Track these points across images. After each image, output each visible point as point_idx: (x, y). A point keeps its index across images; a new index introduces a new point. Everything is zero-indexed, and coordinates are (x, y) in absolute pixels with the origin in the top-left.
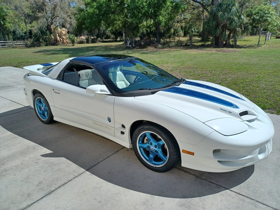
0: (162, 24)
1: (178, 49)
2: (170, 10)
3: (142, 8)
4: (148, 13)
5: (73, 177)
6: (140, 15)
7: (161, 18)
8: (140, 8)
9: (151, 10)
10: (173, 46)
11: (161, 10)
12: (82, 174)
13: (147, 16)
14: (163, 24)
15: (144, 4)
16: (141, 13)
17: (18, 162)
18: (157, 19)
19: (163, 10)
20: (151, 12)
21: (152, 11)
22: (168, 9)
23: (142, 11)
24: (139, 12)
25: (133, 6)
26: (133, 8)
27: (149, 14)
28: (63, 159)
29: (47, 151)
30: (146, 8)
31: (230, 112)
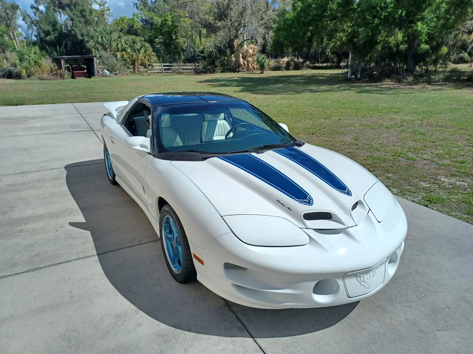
0: (420, 38)
1: (443, 88)
2: (443, 10)
3: (382, 8)
4: (393, 17)
6: (376, 22)
7: (420, 26)
8: (378, 8)
9: (400, 11)
10: (439, 81)
11: (424, 11)
13: (390, 23)
14: (424, 37)
16: (380, 18)
17: (41, 224)
18: (412, 28)
19: (427, 11)
20: (401, 15)
21: (402, 13)
22: (438, 8)
23: (381, 14)
24: (374, 17)
25: (365, 5)
26: (364, 8)
27: (394, 20)
28: (88, 233)
29: (81, 219)
30: (391, 8)
31: (289, 208)
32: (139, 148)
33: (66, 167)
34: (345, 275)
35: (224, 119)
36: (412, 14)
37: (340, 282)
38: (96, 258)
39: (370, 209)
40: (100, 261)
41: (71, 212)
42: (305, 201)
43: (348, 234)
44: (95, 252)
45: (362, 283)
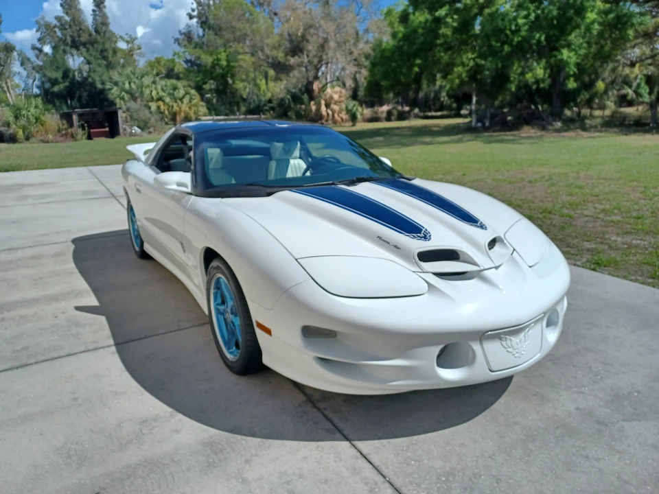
0: (567, 69)
2: (595, 32)
3: (513, 32)
4: (529, 43)
5: (82, 349)
6: (506, 50)
7: (565, 54)
8: (508, 32)
9: (538, 35)
10: (596, 127)
11: (570, 34)
12: (102, 350)
13: (525, 51)
14: (573, 69)
15: (521, 21)
16: (510, 45)
18: (555, 57)
19: (573, 35)
20: (539, 41)
21: (540, 37)
22: (588, 29)
23: (513, 40)
24: (503, 43)
26: (490, 32)
27: (531, 46)
28: (103, 319)
29: (93, 301)
30: (525, 31)
31: (396, 247)
32: (175, 187)
33: (74, 241)
34: (483, 335)
35: (300, 158)
36: (554, 38)
37: (476, 347)
38: (114, 349)
39: (514, 250)
40: (119, 352)
41: (78, 294)
42: (418, 236)
43: (485, 280)
44: (111, 342)
45: (509, 350)
